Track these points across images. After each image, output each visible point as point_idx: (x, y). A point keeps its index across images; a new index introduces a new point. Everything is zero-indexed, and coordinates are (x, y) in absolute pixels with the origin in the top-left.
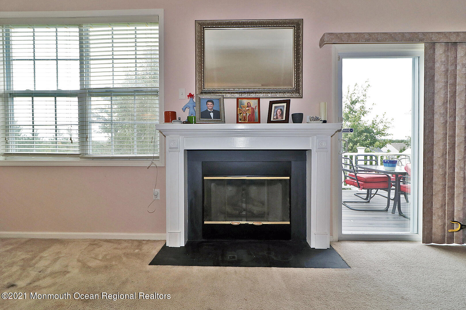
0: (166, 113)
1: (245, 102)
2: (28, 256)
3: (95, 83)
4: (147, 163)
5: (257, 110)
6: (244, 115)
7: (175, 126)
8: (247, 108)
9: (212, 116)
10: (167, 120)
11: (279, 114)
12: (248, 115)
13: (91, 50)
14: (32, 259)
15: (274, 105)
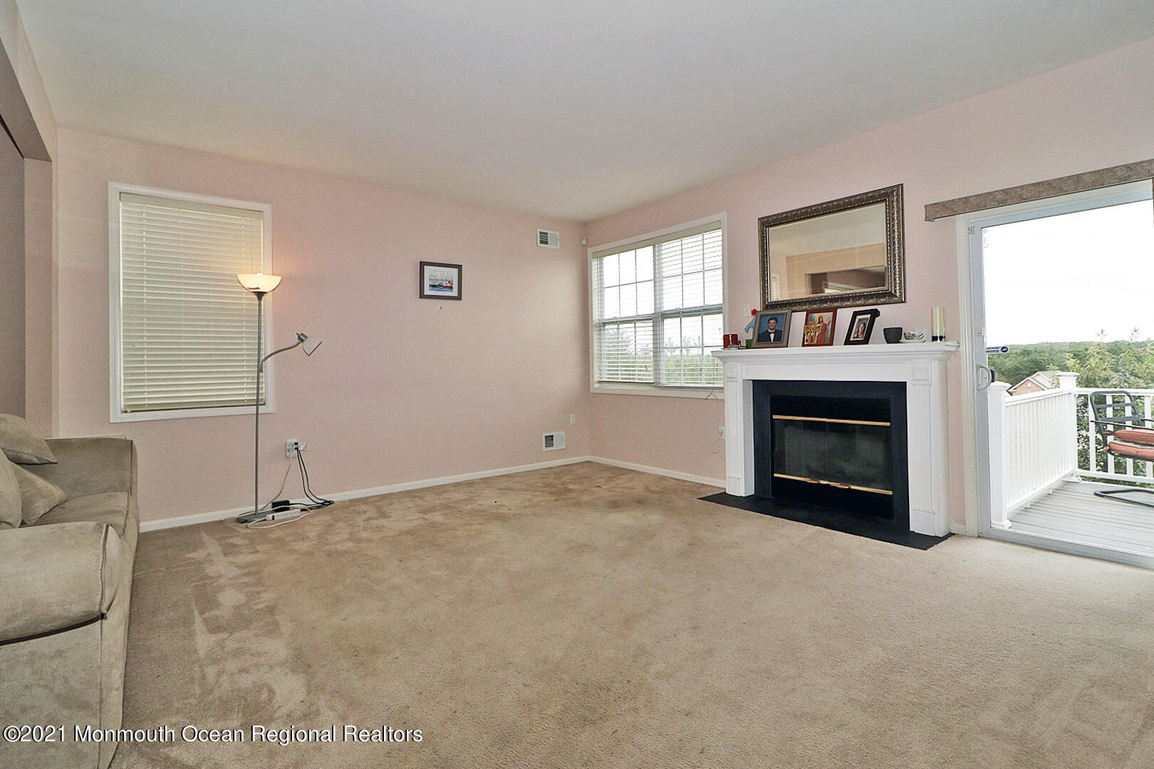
0: (726, 337)
1: (816, 316)
2: (612, 476)
3: (669, 304)
4: (704, 395)
5: (830, 327)
6: (812, 334)
7: (734, 351)
8: (818, 325)
9: (772, 338)
10: (726, 345)
11: (860, 331)
12: (817, 334)
13: (664, 269)
14: (614, 477)
15: (858, 317)
